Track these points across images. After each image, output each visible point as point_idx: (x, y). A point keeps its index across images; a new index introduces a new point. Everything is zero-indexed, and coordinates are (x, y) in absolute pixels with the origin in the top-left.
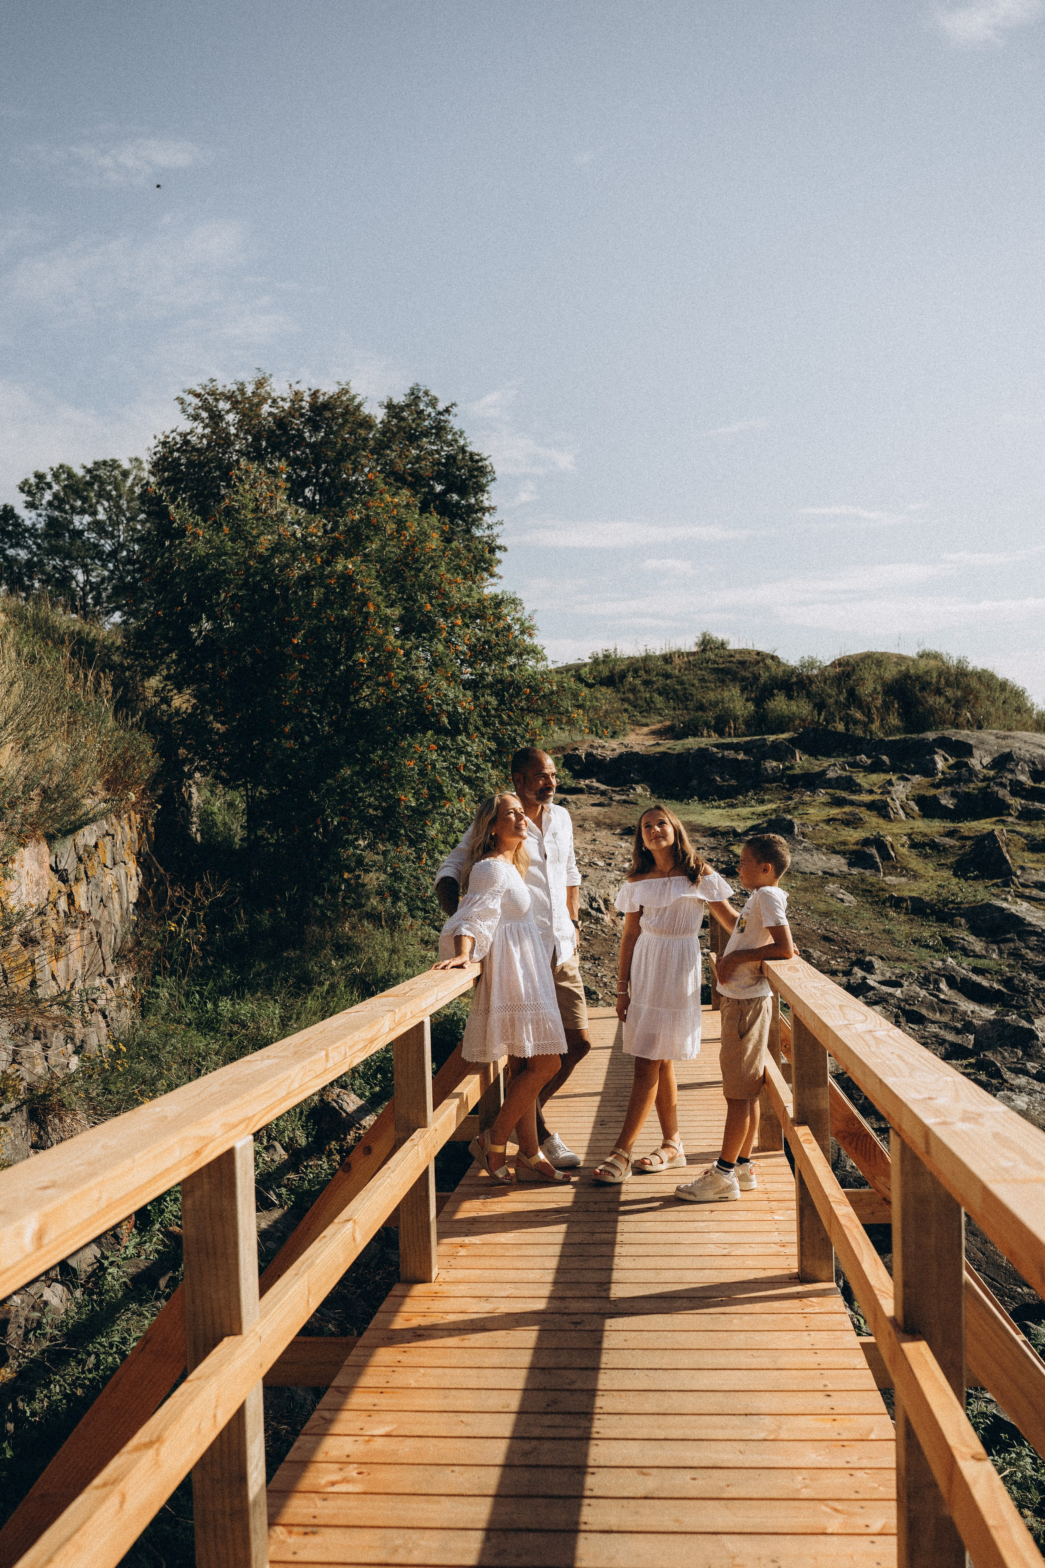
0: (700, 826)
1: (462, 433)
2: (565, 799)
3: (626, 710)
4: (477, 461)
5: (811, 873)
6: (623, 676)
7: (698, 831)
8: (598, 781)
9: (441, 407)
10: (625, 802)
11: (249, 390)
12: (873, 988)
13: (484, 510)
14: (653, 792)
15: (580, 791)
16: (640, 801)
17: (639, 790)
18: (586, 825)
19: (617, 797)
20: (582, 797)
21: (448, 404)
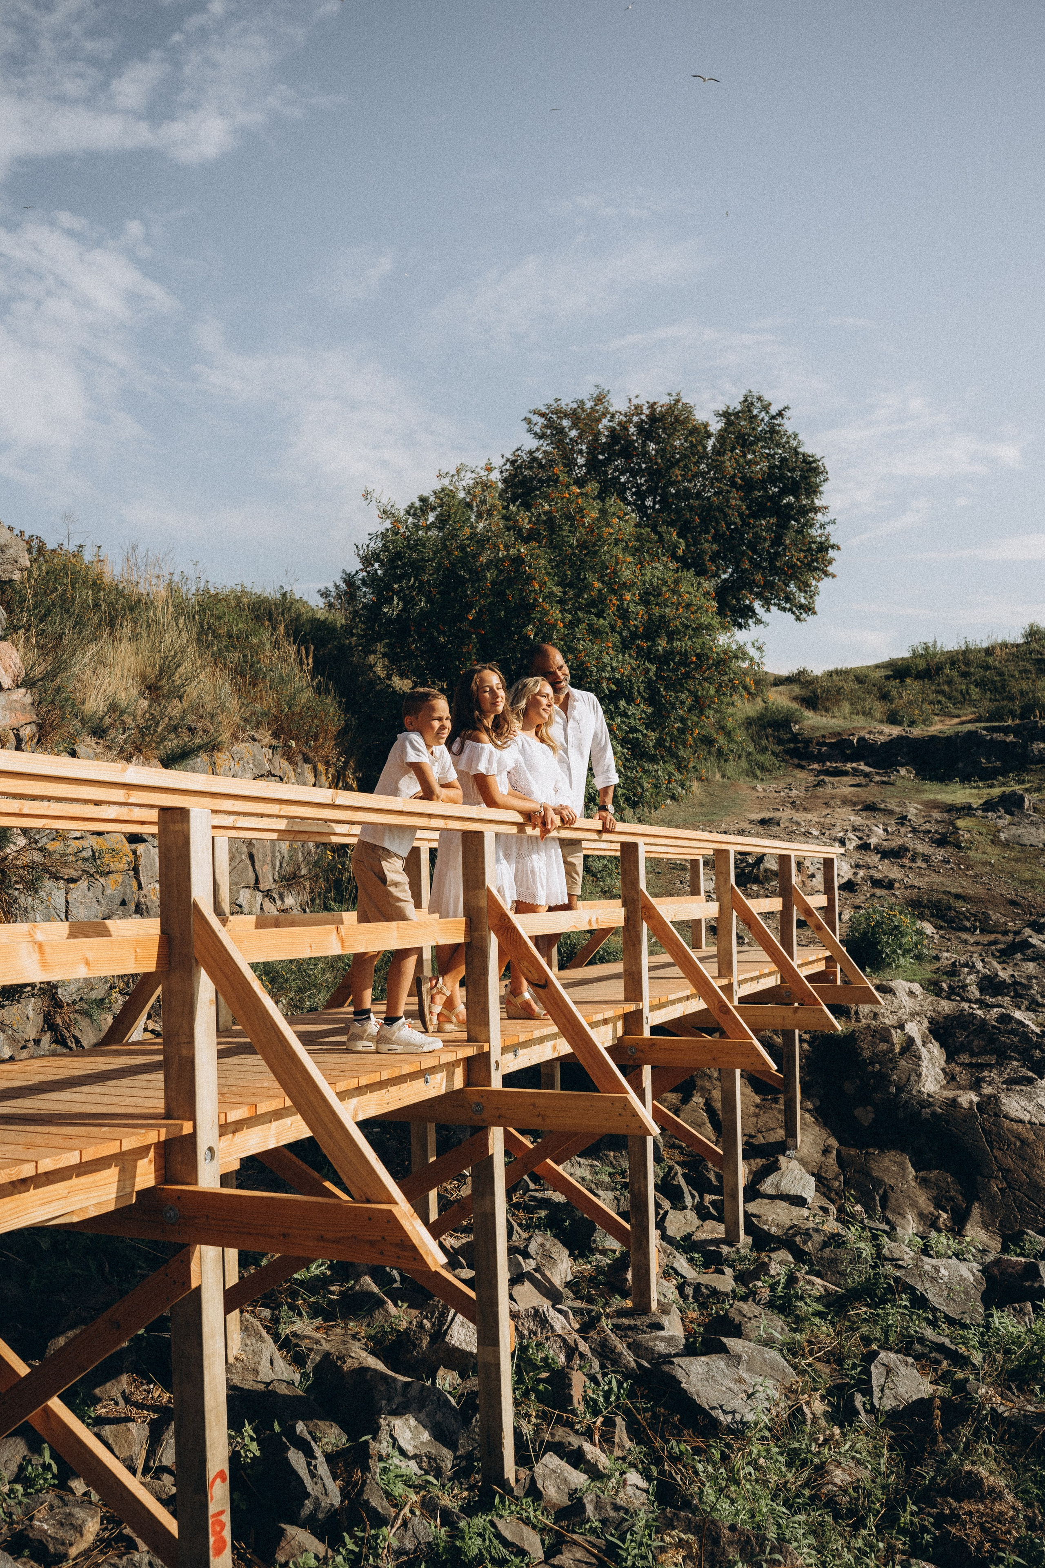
0: (943, 803)
1: (796, 435)
2: (823, 780)
3: (939, 702)
4: (810, 463)
5: (1031, 845)
6: (939, 668)
7: (938, 807)
8: (866, 764)
9: (773, 410)
10: (883, 782)
11: (589, 405)
12: (1034, 946)
13: (816, 510)
14: (917, 775)
15: (845, 773)
16: (899, 783)
17: (903, 772)
18: (832, 803)
19: (878, 778)
20: (844, 779)
21: (781, 407)
